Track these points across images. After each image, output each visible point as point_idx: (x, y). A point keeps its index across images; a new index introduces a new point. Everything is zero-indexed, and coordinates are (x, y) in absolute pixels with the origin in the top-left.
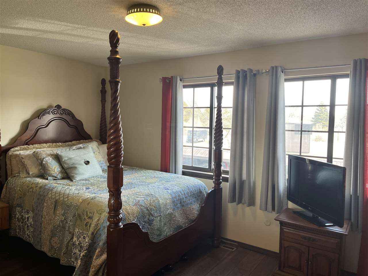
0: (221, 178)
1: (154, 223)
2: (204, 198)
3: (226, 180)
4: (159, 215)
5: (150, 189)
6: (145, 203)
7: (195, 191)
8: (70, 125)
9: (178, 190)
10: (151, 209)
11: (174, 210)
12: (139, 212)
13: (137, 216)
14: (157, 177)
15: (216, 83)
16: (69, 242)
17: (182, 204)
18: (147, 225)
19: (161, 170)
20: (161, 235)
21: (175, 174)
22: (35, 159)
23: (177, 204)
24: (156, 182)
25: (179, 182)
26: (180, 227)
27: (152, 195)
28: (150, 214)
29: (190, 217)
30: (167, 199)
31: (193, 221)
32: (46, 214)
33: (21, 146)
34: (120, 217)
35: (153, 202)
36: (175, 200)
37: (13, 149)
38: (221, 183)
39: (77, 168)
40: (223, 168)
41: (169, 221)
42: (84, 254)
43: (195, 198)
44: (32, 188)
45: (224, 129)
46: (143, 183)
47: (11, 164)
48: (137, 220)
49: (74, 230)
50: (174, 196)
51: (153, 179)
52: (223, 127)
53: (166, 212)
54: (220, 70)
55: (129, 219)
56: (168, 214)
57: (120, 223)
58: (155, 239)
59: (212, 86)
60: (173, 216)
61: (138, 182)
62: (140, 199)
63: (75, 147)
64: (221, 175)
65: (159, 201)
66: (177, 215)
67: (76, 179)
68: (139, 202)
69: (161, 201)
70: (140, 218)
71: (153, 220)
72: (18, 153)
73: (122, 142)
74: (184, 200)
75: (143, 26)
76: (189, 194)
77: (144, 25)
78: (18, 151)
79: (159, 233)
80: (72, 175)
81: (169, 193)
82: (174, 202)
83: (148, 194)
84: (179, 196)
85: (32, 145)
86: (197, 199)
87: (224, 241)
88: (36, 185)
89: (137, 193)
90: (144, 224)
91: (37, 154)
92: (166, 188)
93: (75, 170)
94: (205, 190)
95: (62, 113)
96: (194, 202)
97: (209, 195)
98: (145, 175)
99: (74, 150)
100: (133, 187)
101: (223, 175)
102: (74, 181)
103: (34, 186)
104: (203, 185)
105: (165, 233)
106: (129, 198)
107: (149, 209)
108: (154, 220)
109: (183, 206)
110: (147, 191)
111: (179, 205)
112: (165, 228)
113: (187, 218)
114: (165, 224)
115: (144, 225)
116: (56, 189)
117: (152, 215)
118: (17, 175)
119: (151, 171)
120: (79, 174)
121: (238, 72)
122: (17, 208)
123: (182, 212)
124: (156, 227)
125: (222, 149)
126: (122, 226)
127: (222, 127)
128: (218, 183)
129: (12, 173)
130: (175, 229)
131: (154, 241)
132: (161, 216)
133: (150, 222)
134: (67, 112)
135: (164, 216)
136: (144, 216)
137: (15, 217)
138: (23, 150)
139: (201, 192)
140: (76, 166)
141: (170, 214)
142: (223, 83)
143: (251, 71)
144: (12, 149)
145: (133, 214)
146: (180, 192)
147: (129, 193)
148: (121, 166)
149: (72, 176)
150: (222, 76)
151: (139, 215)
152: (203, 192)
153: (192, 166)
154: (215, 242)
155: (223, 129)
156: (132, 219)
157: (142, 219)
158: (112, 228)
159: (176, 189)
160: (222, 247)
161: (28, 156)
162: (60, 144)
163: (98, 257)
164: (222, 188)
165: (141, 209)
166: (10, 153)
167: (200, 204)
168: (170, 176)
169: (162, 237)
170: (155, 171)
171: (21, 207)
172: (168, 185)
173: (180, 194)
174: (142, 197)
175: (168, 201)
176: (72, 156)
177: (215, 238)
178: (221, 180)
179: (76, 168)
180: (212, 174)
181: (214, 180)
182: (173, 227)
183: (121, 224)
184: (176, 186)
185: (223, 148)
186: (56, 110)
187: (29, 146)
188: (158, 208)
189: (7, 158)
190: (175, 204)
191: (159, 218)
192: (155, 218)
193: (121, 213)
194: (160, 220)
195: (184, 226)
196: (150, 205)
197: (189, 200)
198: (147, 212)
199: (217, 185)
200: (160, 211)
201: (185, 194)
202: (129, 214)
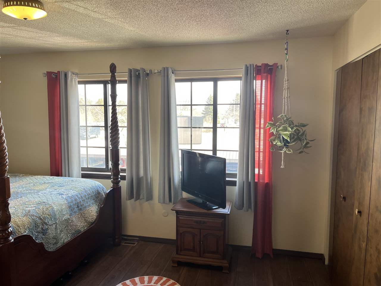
0: (120, 177)
1: (49, 231)
2: (103, 199)
3: (123, 178)
4: (54, 223)
5: (41, 197)
6: (37, 212)
7: (93, 193)
9: (74, 194)
10: (45, 218)
11: (71, 215)
12: (31, 223)
13: (28, 227)
14: (48, 183)
15: (109, 80)
17: (80, 208)
18: (41, 235)
19: (52, 175)
20: (57, 243)
21: (69, 177)
23: (74, 209)
24: (47, 189)
25: (75, 186)
26: (79, 231)
27: (44, 202)
28: (44, 223)
29: (88, 219)
30: (63, 205)
31: (92, 223)
34: (10, 231)
35: (46, 210)
36: (71, 204)
38: (119, 181)
40: (120, 167)
41: (66, 227)
43: (94, 200)
45: (120, 127)
46: (31, 191)
48: (28, 232)
50: (70, 200)
51: (44, 185)
52: (119, 125)
53: (62, 218)
54: (113, 68)
55: (19, 231)
56: (65, 220)
57: (9, 237)
58: (51, 248)
59: (105, 83)
60: (70, 221)
61: (24, 190)
62: (31, 209)
64: (119, 174)
65: (53, 208)
66: (74, 219)
68: (29, 211)
69: (55, 208)
70: (32, 229)
71: (47, 229)
73: (6, 149)
74: (82, 203)
76: (87, 197)
77: (25, 19)
79: (55, 241)
81: (64, 198)
82: (70, 207)
83: (40, 202)
84: (76, 200)
86: (96, 201)
87: (126, 238)
89: (27, 203)
90: (37, 234)
92: (60, 193)
94: (103, 190)
96: (93, 204)
97: (108, 195)
98: (32, 181)
100: (19, 196)
101: (121, 174)
104: (101, 185)
105: (62, 240)
106: (17, 209)
107: (42, 218)
108: (49, 228)
110: (37, 200)
111: (76, 209)
112: (62, 235)
113: (86, 221)
114: (61, 231)
115: (38, 235)
117: (46, 224)
119: (39, 177)
123: (79, 216)
124: (51, 236)
125: (119, 148)
126: (13, 240)
128: (116, 183)
130: (73, 234)
131: (50, 250)
132: (56, 223)
133: (44, 232)
135: (60, 223)
136: (36, 226)
139: (99, 193)
141: (67, 220)
142: (117, 80)
143: (144, 70)
145: (24, 226)
146: (77, 196)
147: (15, 204)
148: (6, 176)
150: (115, 74)
151: (31, 226)
152: (101, 193)
153: (88, 167)
154: (117, 240)
156: (22, 231)
157: (35, 230)
159: (72, 193)
160: (123, 244)
164: (121, 186)
165: (33, 219)
167: (98, 206)
168: (63, 180)
169: (59, 245)
170: (44, 176)
172: (62, 190)
173: (77, 198)
174: (32, 206)
175: (64, 207)
177: (116, 237)
178: (119, 179)
180: (110, 173)
181: (112, 179)
182: (71, 233)
183: (11, 238)
184: (71, 191)
185: (120, 146)
188: (53, 216)
190: (72, 209)
191: (54, 226)
192: (49, 227)
193: (11, 226)
194: (56, 228)
195: (82, 230)
196: (43, 214)
197: (87, 202)
198: (40, 221)
199: (115, 185)
200: (55, 218)
201: (82, 197)
202: (19, 226)
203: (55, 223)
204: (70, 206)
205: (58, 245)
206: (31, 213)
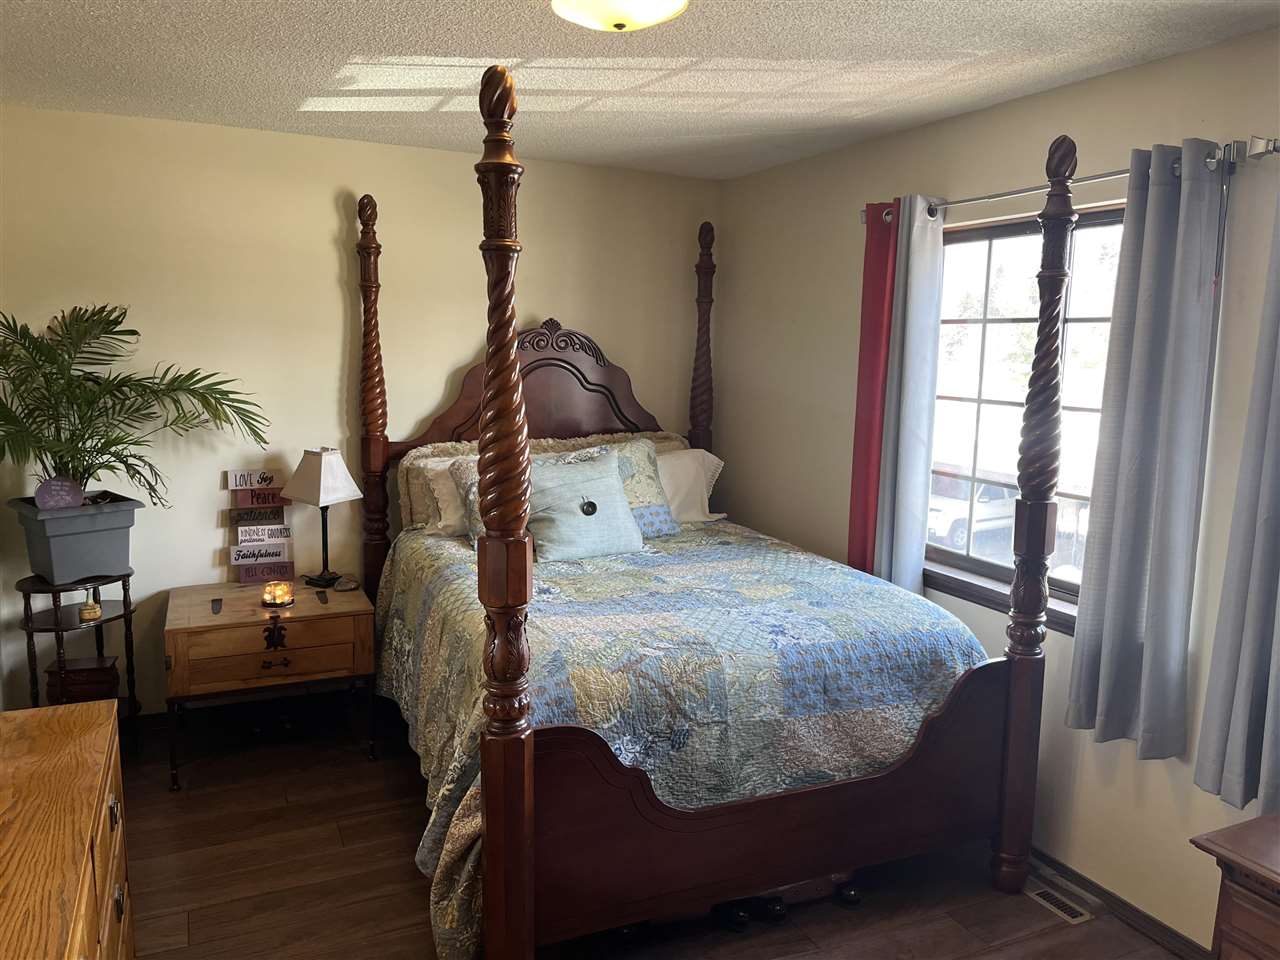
0: (1043, 619)
1: (695, 742)
2: (950, 690)
4: (716, 719)
6: (661, 668)
7: (909, 656)
8: (589, 383)
9: (823, 641)
10: (681, 694)
11: (788, 711)
12: (631, 697)
13: (620, 708)
14: (797, 584)
15: (1040, 216)
16: (444, 745)
17: (833, 696)
18: (663, 746)
20: (724, 791)
22: (453, 484)
23: (804, 694)
25: (853, 614)
26: (822, 776)
27: (705, 644)
28: (676, 711)
29: (868, 748)
30: (761, 670)
31: (884, 767)
32: (428, 651)
33: (437, 445)
34: (517, 705)
35: (695, 671)
36: (795, 674)
37: (414, 450)
38: (1041, 637)
39: (557, 522)
41: (766, 747)
42: (447, 793)
43: (907, 681)
44: (422, 568)
45: (1064, 408)
47: (409, 494)
48: (619, 722)
49: (457, 713)
50: (794, 659)
51: (780, 587)
52: (1062, 403)
53: (749, 713)
55: (587, 712)
56: (762, 721)
60: (785, 733)
61: (715, 591)
62: (647, 651)
63: (573, 454)
64: (1042, 605)
65: (721, 671)
66: (803, 731)
67: (548, 555)
68: (643, 657)
69: (730, 672)
70: (634, 717)
71: (688, 733)
72: (422, 463)
74: (843, 683)
75: (616, 30)
76: (874, 665)
77: (620, 26)
78: (427, 457)
79: (714, 781)
80: (540, 542)
81: (780, 646)
82: (789, 682)
83: (691, 640)
84: (820, 664)
85: (469, 442)
86: (919, 689)
87: (1048, 872)
88: (432, 563)
89: (658, 632)
90: (650, 738)
91: (458, 469)
92: (780, 626)
93: (549, 528)
95: (563, 345)
96: (899, 695)
97: (971, 679)
98: (768, 568)
99: (570, 463)
100: (680, 605)
101: (1051, 605)
102: (541, 560)
103: (427, 563)
105: (749, 786)
107: (673, 694)
108: (693, 733)
109: (836, 703)
110: (697, 630)
111: (815, 697)
112: (748, 769)
113: (858, 752)
114: (747, 756)
115: (653, 742)
116: (460, 581)
117: (685, 716)
118: (419, 525)
120: (561, 542)
121: (1142, 159)
122: (395, 620)
123: (830, 726)
124: (701, 760)
125: (1055, 499)
126: (530, 733)
127: (1057, 404)
128: (1025, 638)
129: (412, 521)
130: (794, 779)
131: (673, 805)
132: (725, 722)
133: (677, 740)
134: (577, 341)
135: (740, 727)
136: (648, 713)
137: (391, 644)
138: (438, 456)
139: (938, 663)
140: (554, 515)
141: (772, 727)
142: (1072, 213)
144: (413, 453)
145: (605, 700)
146: (831, 650)
148: (521, 535)
149: (542, 546)
150: (1069, 183)
151: (630, 707)
152: (950, 664)
153: (968, 554)
154: (1004, 869)
155: (1061, 410)
156: (599, 714)
157: (644, 724)
158: (492, 734)
159: (821, 636)
160: (1032, 895)
161: (439, 475)
162: (550, 441)
163: (467, 813)
164: (1042, 661)
165: (640, 687)
166: (406, 462)
167: (926, 710)
169: (730, 798)
171: (403, 620)
172: (800, 618)
173: (826, 659)
174: (662, 645)
175: (762, 677)
176: (549, 485)
177: (1004, 855)
179: (552, 521)
182: (788, 774)
183: (523, 723)
184: (823, 628)
186: (543, 334)
187: (458, 445)
188: (716, 695)
189: (399, 475)
190: (797, 692)
191: (716, 731)
192: (696, 728)
193: (525, 689)
194: (723, 739)
195: (839, 777)
196: (679, 679)
197: (870, 685)
198: (662, 700)
199: (1020, 648)
200: (719, 706)
201: (849, 660)
202: (590, 697)
203: (722, 722)
204: (789, 680)
205: (728, 797)
206: (642, 667)
